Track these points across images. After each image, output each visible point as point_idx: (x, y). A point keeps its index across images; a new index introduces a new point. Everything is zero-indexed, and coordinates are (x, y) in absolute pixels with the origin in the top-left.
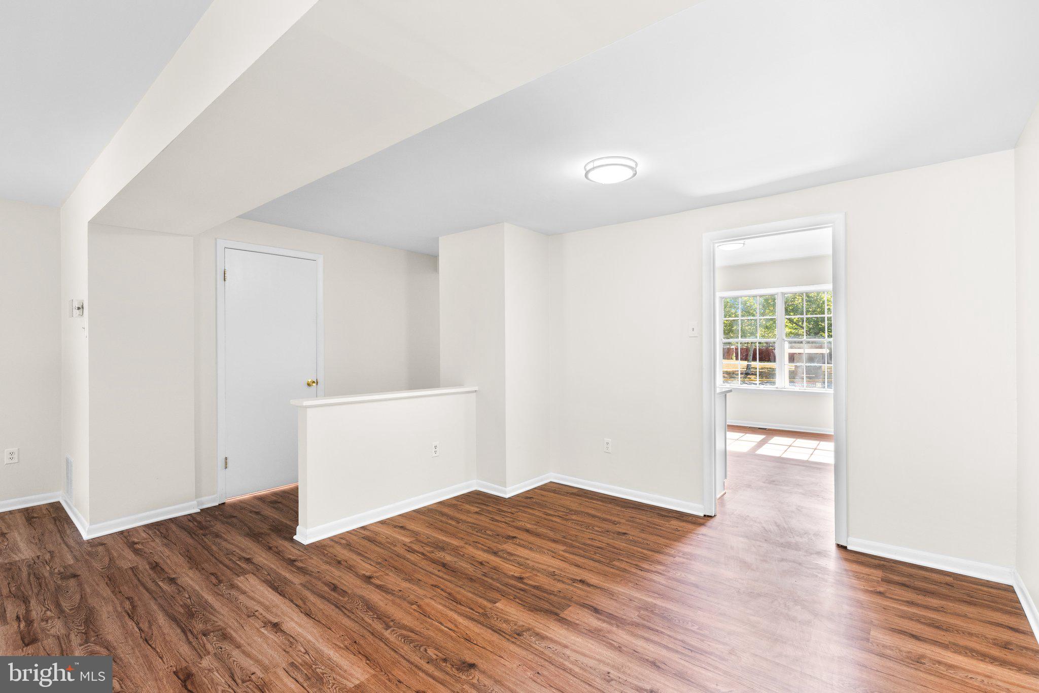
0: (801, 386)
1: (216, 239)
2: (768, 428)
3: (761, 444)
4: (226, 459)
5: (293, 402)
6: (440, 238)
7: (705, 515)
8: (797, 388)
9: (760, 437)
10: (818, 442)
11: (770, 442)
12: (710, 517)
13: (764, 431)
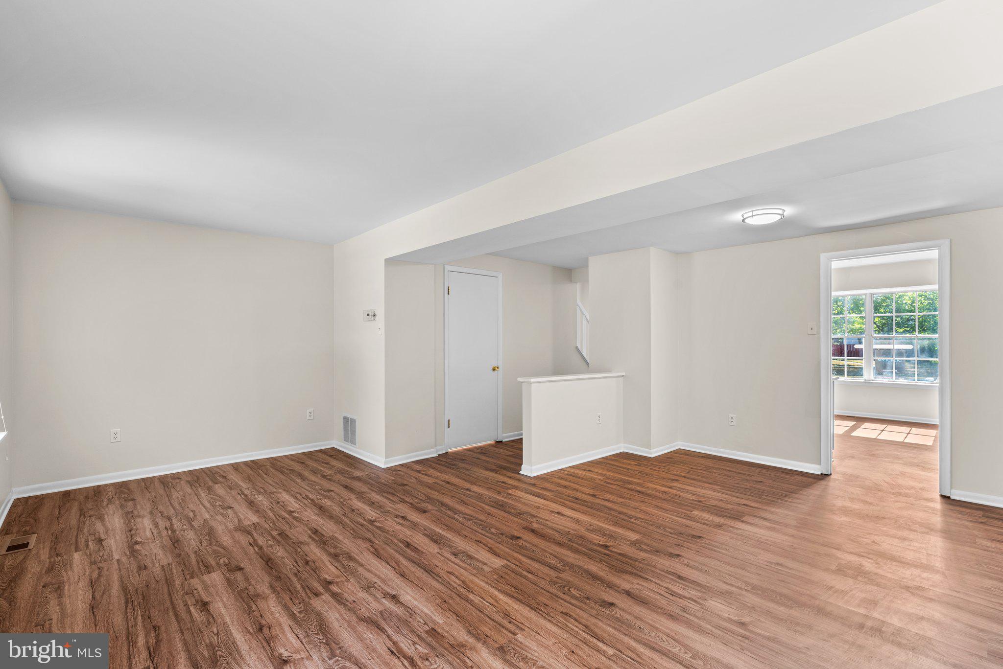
0: (890, 379)
1: (444, 265)
2: (856, 416)
3: (853, 428)
4: (449, 420)
5: (519, 379)
6: (589, 258)
7: (822, 474)
8: (886, 380)
9: (851, 423)
10: (910, 428)
11: (862, 426)
12: (827, 475)
13: (853, 418)
